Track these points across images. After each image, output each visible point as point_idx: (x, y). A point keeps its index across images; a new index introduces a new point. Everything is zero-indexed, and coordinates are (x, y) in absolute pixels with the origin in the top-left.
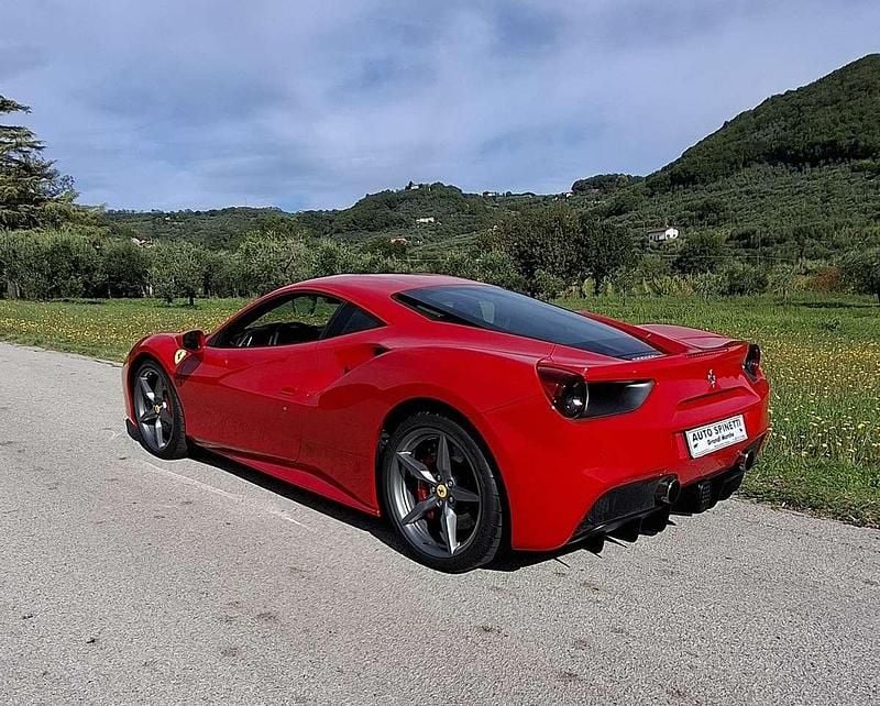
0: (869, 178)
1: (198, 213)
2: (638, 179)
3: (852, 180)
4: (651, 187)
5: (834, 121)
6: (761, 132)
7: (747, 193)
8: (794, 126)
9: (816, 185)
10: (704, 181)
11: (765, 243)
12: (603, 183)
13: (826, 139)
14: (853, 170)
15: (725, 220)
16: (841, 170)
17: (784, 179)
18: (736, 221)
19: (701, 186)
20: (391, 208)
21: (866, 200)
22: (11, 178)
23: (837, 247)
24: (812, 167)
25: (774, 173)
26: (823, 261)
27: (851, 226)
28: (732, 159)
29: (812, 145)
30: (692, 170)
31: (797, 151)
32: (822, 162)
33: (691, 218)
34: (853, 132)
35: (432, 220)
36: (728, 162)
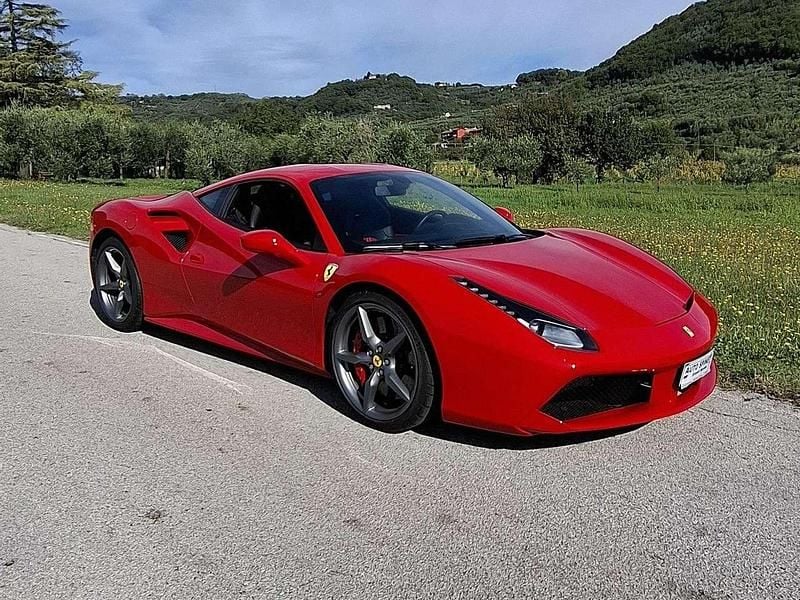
0: (791, 76)
1: (170, 97)
2: (576, 73)
3: (776, 78)
4: (592, 81)
5: (756, 25)
6: (689, 33)
7: (681, 87)
8: (719, 29)
9: (744, 81)
10: (639, 76)
11: (703, 132)
12: (546, 77)
13: (749, 41)
14: (775, 69)
15: (663, 111)
16: (764, 68)
17: (713, 76)
18: (673, 113)
19: (637, 81)
20: (350, 95)
21: (791, 95)
22: (32, 56)
23: (770, 137)
24: (736, 65)
25: (703, 71)
26: (759, 150)
27: (781, 118)
28: (665, 57)
29: (737, 46)
30: (629, 66)
31: (723, 52)
32: (746, 61)
33: (631, 109)
34: (773, 35)
35: (389, 107)
36: (661, 59)
